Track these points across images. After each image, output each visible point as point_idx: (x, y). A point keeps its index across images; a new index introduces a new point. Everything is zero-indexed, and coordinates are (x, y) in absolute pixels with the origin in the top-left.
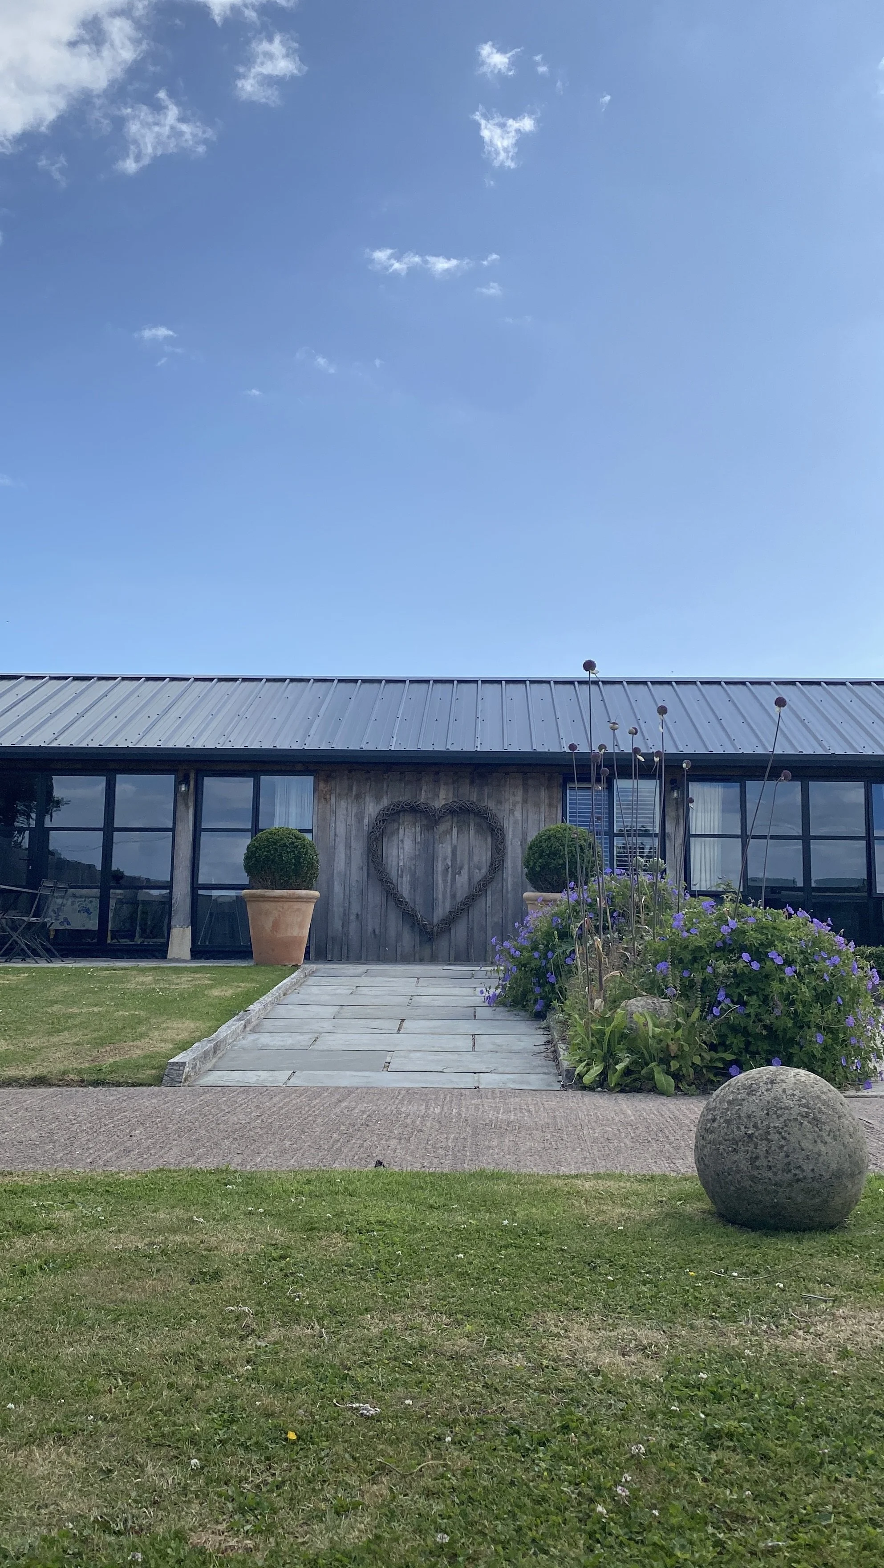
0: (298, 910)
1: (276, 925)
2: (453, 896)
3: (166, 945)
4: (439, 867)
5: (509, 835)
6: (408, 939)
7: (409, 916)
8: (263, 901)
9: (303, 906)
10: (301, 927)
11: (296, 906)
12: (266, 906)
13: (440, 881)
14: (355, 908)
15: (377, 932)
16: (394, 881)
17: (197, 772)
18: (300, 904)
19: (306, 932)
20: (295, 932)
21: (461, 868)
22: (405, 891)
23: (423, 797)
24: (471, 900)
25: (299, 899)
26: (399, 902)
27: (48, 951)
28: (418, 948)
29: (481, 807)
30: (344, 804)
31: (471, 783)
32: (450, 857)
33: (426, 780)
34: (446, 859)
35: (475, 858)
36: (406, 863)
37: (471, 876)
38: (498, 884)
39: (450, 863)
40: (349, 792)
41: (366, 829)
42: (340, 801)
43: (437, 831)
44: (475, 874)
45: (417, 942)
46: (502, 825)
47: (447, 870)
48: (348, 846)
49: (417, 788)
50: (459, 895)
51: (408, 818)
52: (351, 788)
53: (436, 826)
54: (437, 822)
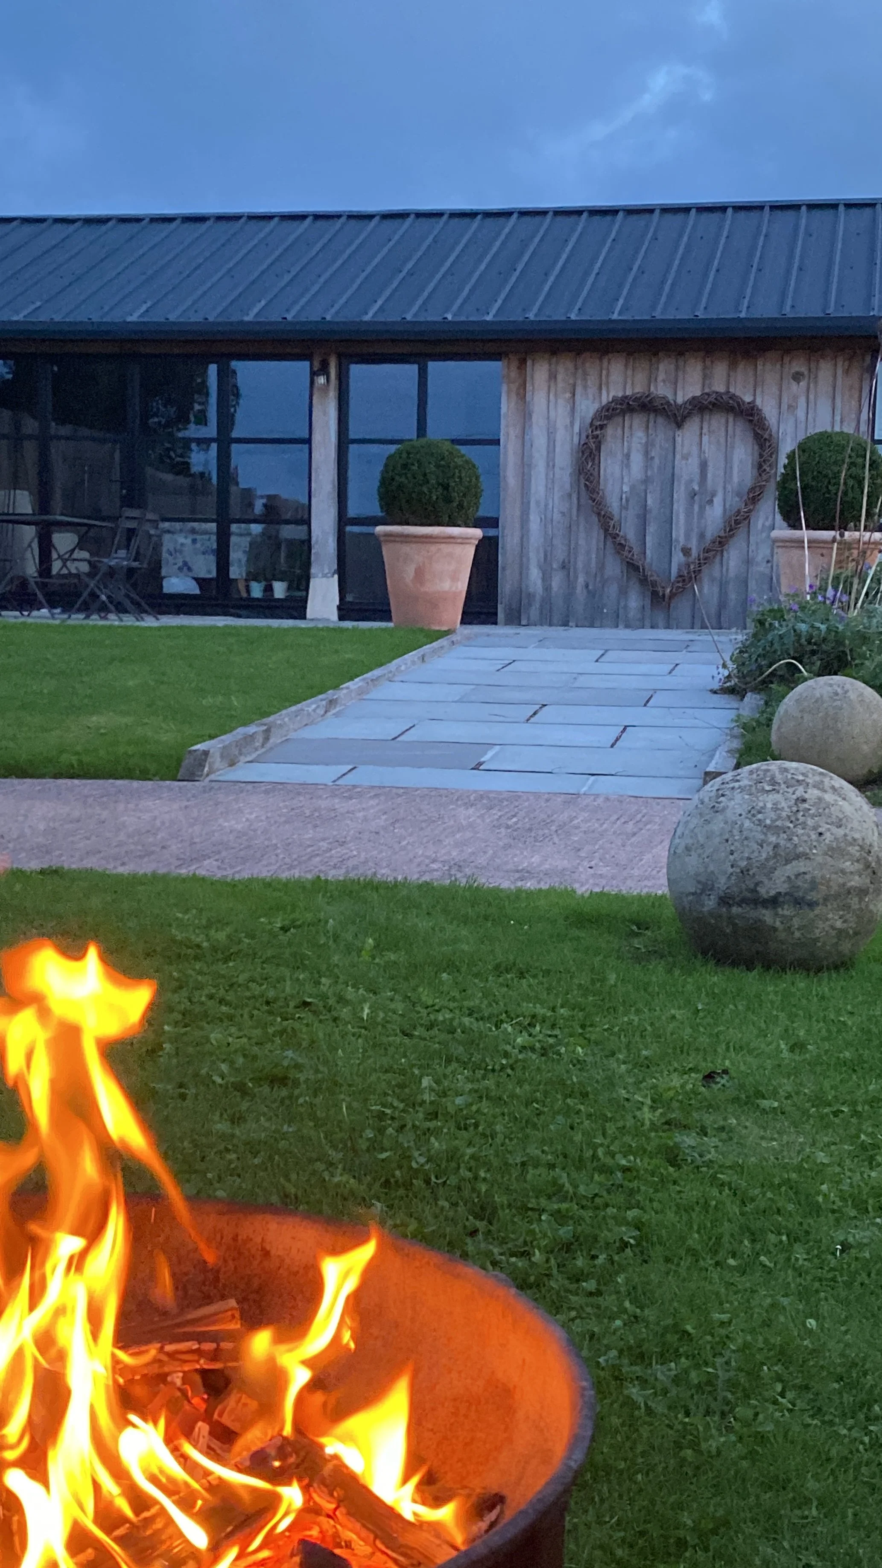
0: (450, 554)
1: (420, 574)
2: (702, 536)
3: (305, 600)
4: (680, 495)
5: (786, 447)
6: (634, 601)
7: (632, 567)
8: (402, 542)
9: (458, 550)
10: (454, 578)
11: (446, 548)
12: (406, 549)
13: (682, 517)
14: (560, 554)
15: (591, 587)
16: (616, 517)
17: (340, 356)
18: (451, 545)
19: (462, 586)
20: (447, 586)
21: (713, 495)
22: (629, 531)
23: (662, 390)
24: (721, 543)
25: (451, 539)
26: (620, 547)
27: (138, 605)
28: (648, 611)
29: (744, 402)
30: (544, 402)
31: (733, 366)
32: (697, 478)
33: (665, 367)
34: (691, 481)
35: (736, 479)
36: (633, 488)
37: (727, 506)
38: (767, 518)
39: (696, 488)
40: (552, 384)
41: (576, 440)
42: (539, 399)
43: (679, 440)
44: (736, 503)
45: (648, 602)
46: (774, 430)
47: (693, 498)
48: (550, 464)
49: (651, 379)
50: (709, 535)
51: (637, 422)
52: (555, 378)
53: (678, 433)
54: (679, 425)
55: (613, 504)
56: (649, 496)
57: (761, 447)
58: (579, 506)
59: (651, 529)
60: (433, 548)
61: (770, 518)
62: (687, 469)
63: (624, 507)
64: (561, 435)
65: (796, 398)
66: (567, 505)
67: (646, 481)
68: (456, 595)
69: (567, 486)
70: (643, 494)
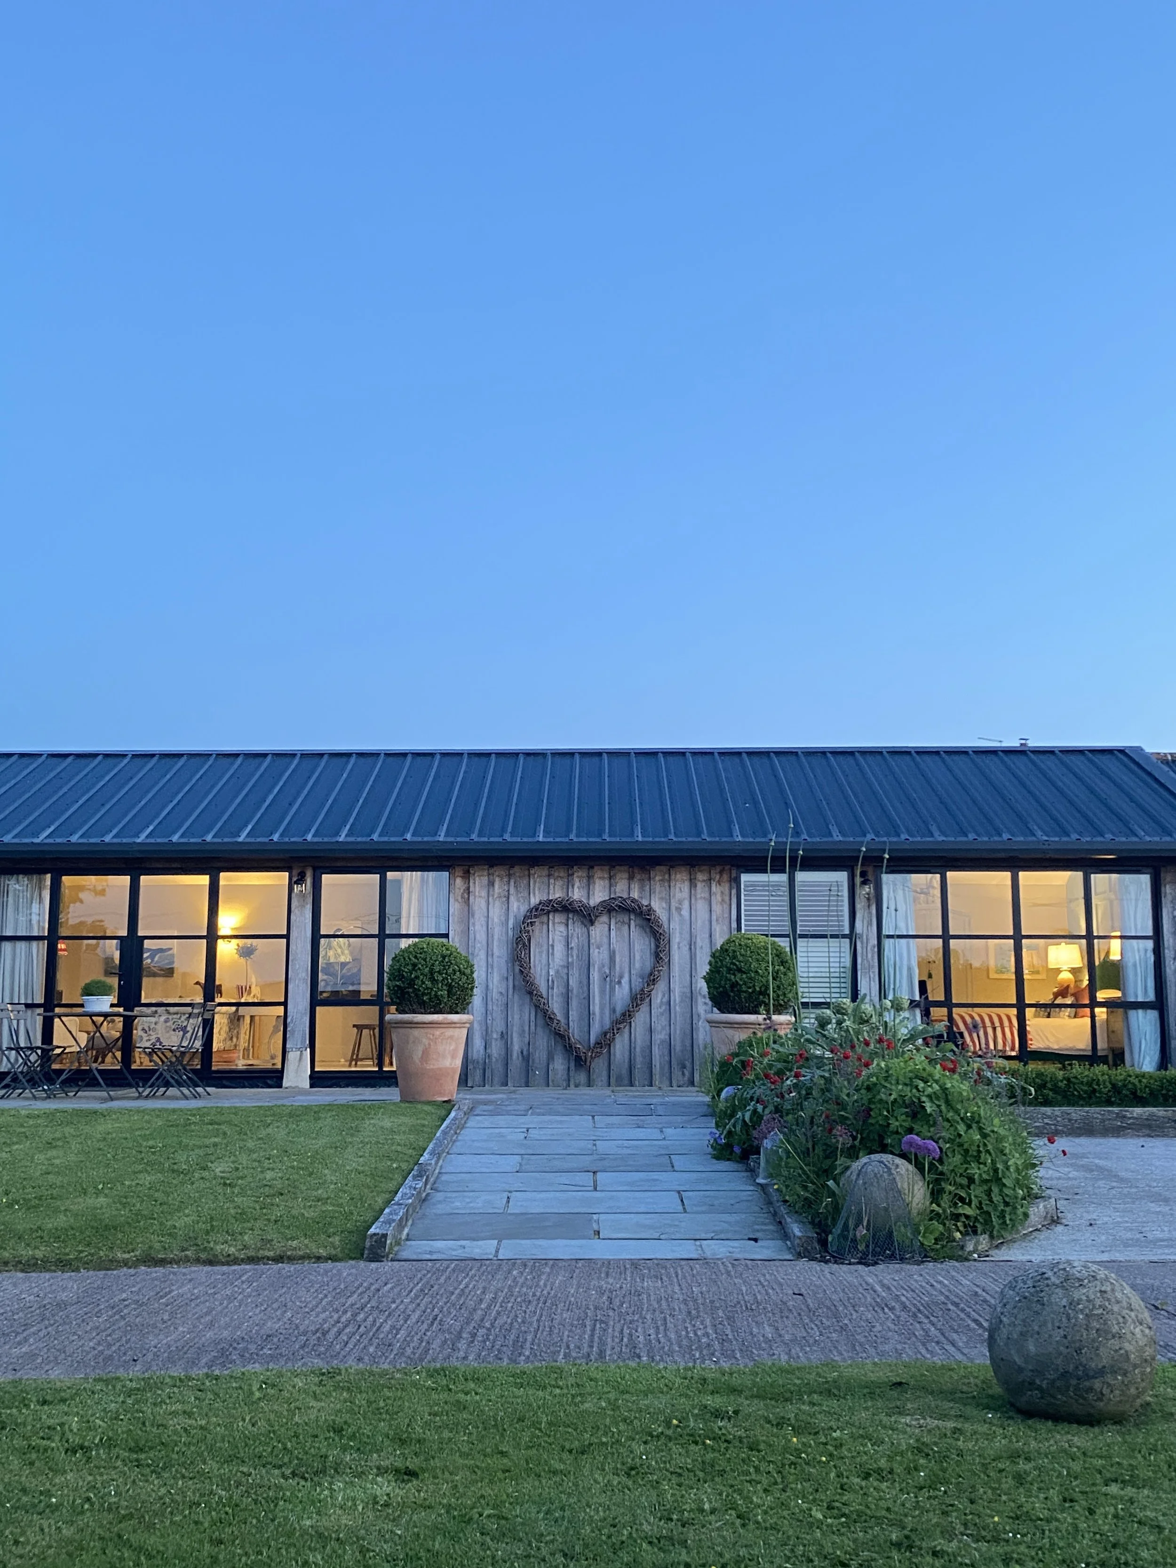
0: (451, 1037)
1: (426, 1053)
2: (614, 1011)
3: (281, 1072)
4: (595, 976)
5: (676, 940)
6: (559, 1065)
7: (561, 1037)
8: (411, 1028)
9: (454, 1032)
10: (453, 1057)
11: (449, 1032)
12: (416, 1032)
13: (597, 994)
14: (498, 1026)
15: (525, 1053)
16: (545, 995)
17: (315, 869)
18: (451, 1030)
19: (459, 1062)
20: (448, 1062)
21: (621, 977)
22: (556, 1006)
23: (577, 894)
24: (627, 1016)
25: (452, 1024)
26: (549, 1019)
28: (572, 1074)
29: (643, 905)
30: (483, 904)
31: (631, 878)
32: (607, 961)
33: (579, 875)
34: (603, 966)
35: (637, 965)
36: (557, 972)
37: (633, 986)
38: (664, 995)
39: (607, 971)
40: (491, 890)
41: (510, 933)
42: (479, 902)
43: (592, 933)
44: (637, 983)
45: (572, 1064)
46: (666, 926)
47: (605, 979)
48: (489, 953)
49: (569, 884)
50: (619, 1009)
51: (559, 918)
52: (493, 885)
53: (591, 928)
54: (592, 923)
55: (542, 987)
56: (570, 977)
57: (657, 940)
58: (514, 986)
59: (574, 1003)
60: (438, 1032)
61: (667, 996)
62: (599, 956)
63: (550, 988)
64: (497, 932)
65: (680, 902)
66: (504, 986)
67: (568, 966)
68: (454, 1070)
69: (504, 971)
70: (565, 977)
